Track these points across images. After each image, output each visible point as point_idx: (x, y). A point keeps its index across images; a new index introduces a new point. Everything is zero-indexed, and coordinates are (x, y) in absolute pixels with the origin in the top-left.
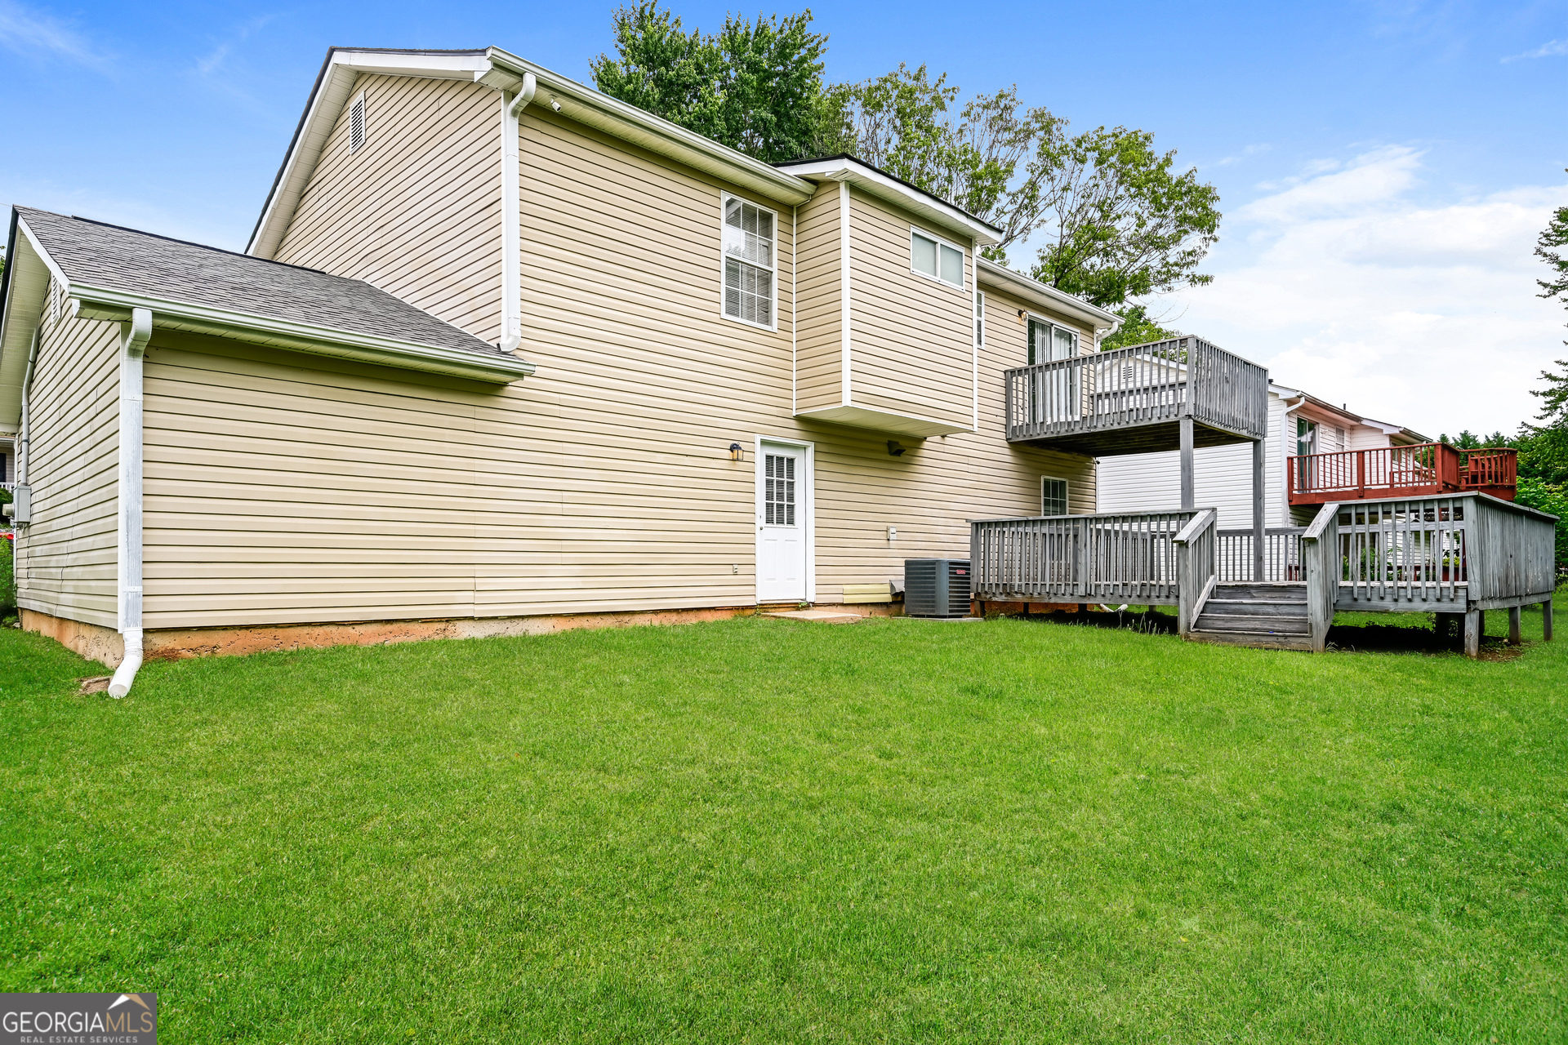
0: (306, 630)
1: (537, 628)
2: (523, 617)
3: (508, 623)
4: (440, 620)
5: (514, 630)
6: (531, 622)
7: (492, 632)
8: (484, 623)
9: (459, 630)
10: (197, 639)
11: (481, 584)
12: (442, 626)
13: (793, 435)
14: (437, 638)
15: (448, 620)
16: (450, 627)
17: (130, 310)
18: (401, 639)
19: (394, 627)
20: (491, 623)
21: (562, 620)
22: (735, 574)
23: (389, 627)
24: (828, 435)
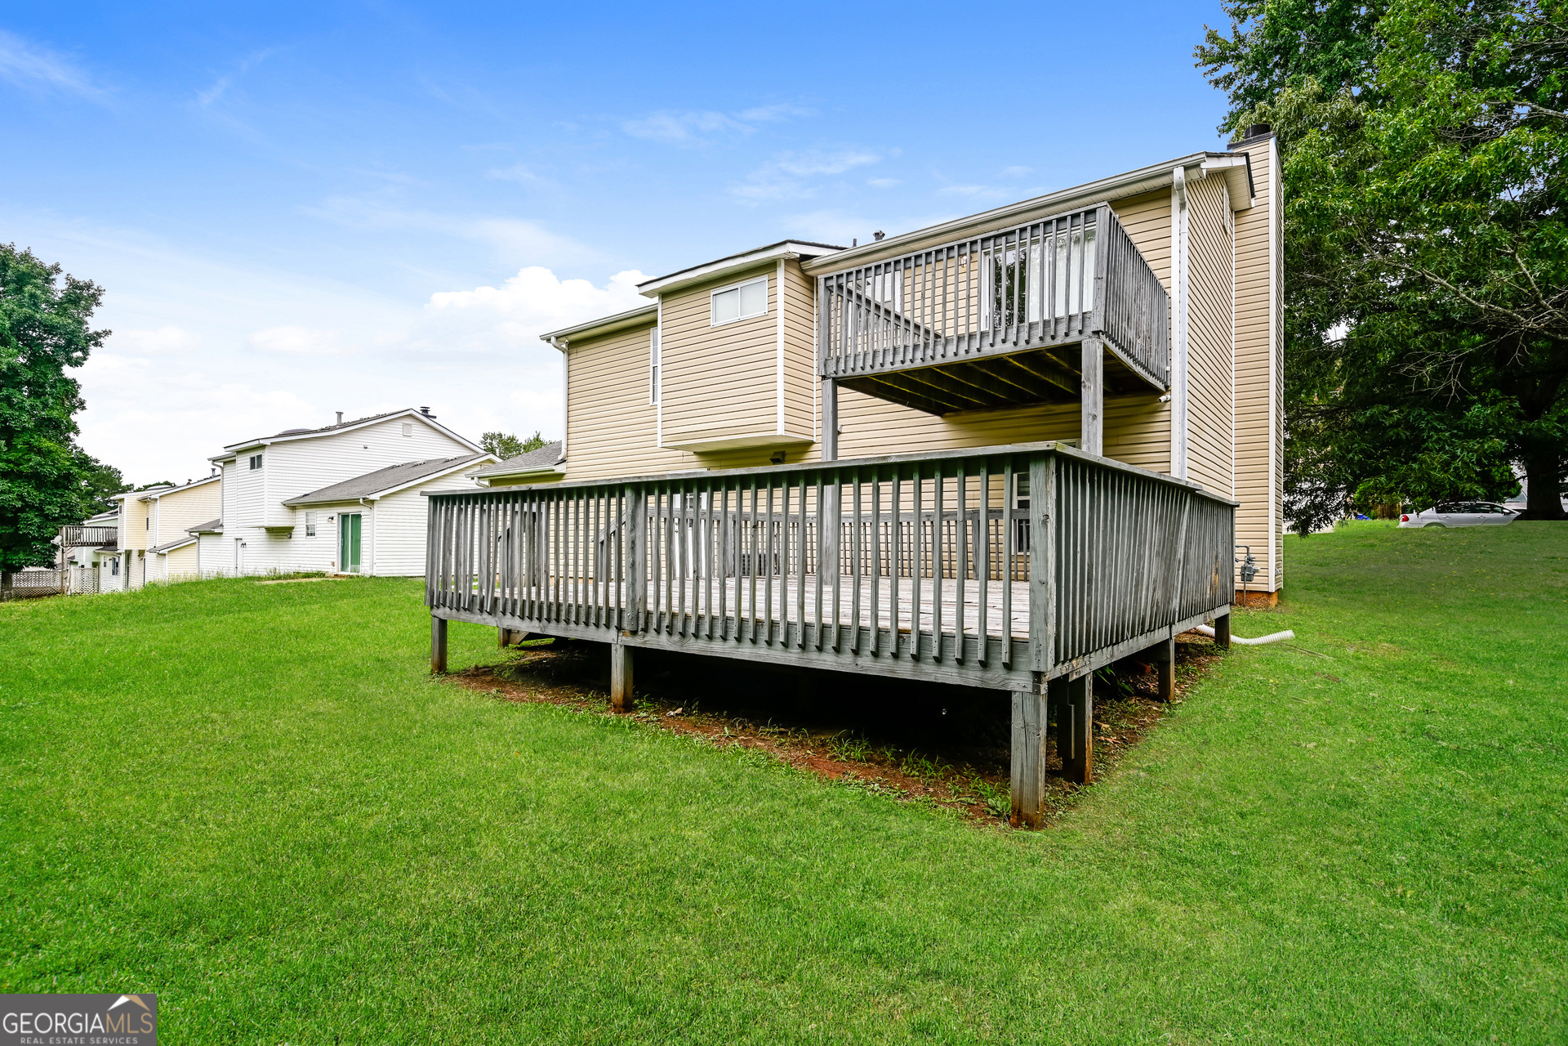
24: (720, 460)
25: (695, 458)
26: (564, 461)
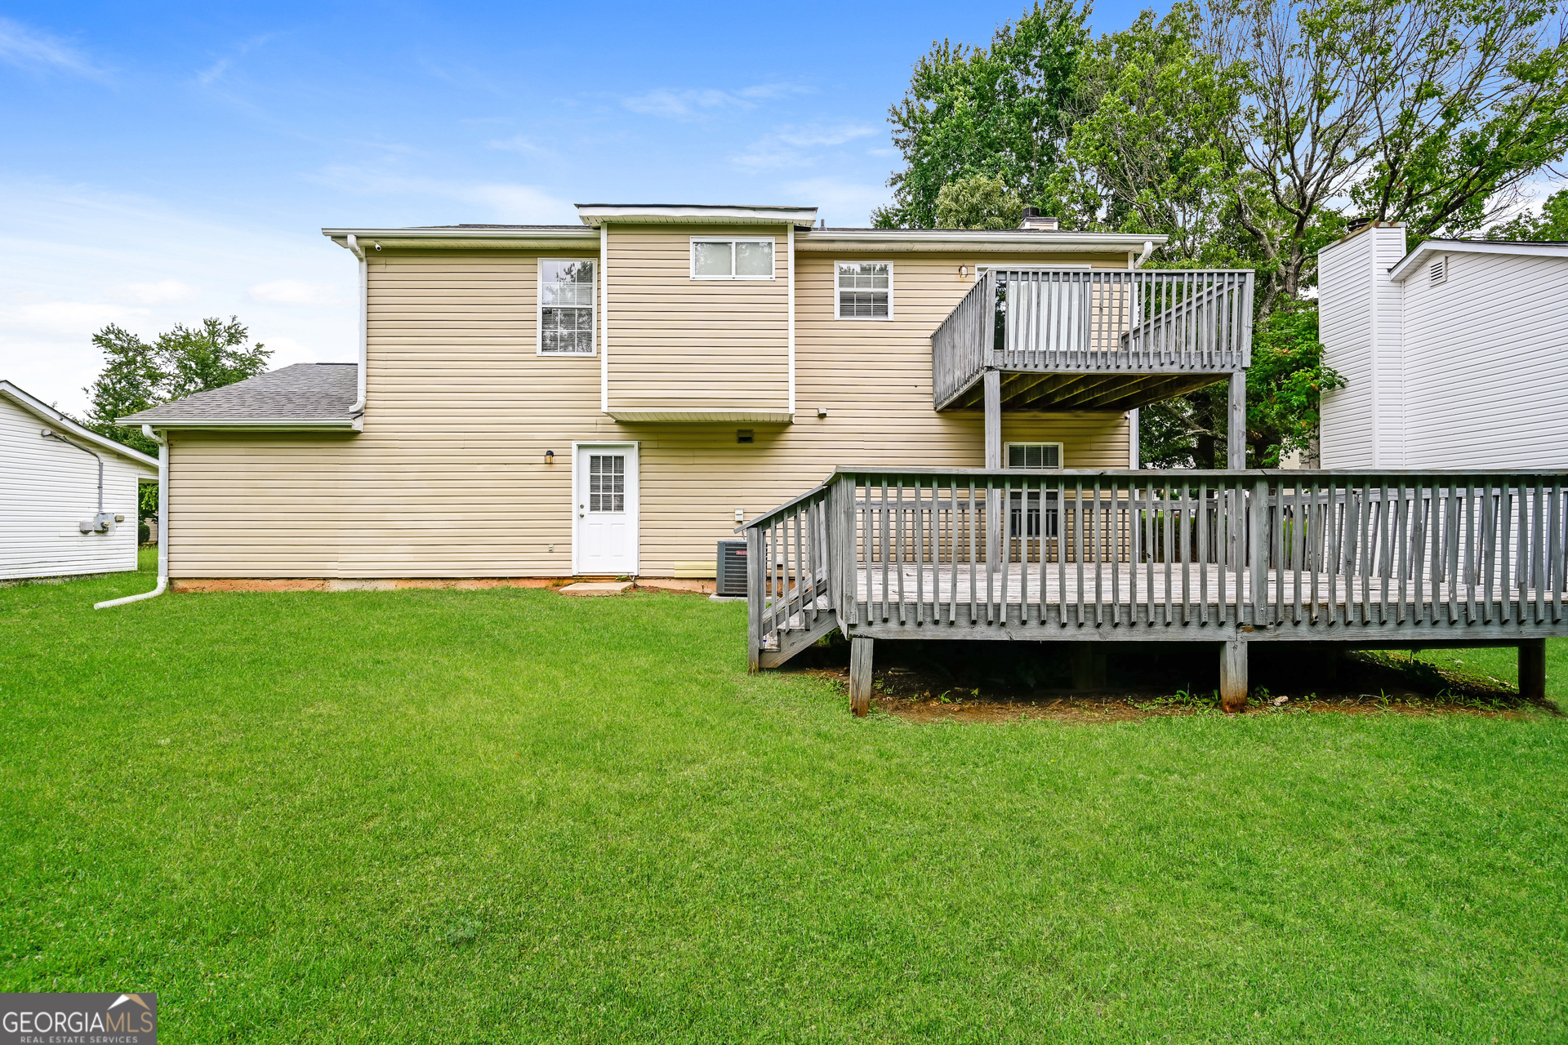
0: (246, 581)
1: (383, 586)
2: (374, 579)
3: (364, 583)
4: (319, 579)
5: (368, 587)
6: (379, 582)
7: (353, 588)
8: (347, 582)
9: (331, 585)
10: (196, 584)
11: (341, 557)
12: (322, 582)
13: (616, 436)
14: (317, 589)
15: (324, 579)
16: (326, 583)
17: (140, 426)
18: (297, 589)
19: (293, 581)
20: (353, 582)
21: (401, 582)
22: (551, 551)
23: (290, 582)
24: (658, 433)
25: (616, 428)
26: (359, 414)
